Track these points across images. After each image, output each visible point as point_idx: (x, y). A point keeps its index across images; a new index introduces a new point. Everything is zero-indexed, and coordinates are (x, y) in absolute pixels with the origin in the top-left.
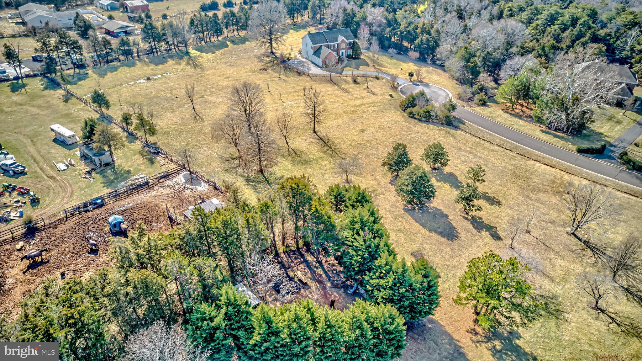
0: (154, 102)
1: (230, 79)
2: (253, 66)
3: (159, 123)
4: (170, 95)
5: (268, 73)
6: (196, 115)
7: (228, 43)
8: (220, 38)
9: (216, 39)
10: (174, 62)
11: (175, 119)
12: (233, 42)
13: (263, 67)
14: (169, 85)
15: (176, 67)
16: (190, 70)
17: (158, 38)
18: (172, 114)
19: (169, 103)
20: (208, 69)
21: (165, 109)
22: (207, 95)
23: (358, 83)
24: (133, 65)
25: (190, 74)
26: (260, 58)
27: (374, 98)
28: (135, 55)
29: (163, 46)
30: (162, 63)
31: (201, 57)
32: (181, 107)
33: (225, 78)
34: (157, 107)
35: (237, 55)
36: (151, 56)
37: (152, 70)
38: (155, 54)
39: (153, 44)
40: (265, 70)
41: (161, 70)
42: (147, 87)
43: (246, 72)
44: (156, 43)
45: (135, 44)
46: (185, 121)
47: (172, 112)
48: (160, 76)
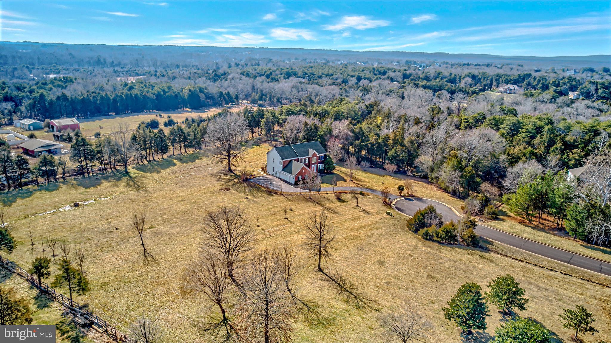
0: (84, 238)
1: (185, 202)
2: (211, 186)
3: (91, 270)
4: (107, 226)
5: (232, 193)
6: (146, 254)
7: (175, 161)
8: (165, 156)
9: (160, 157)
10: (110, 184)
11: (116, 261)
12: (180, 160)
13: (223, 187)
14: (106, 213)
15: (114, 189)
16: (131, 193)
17: (91, 156)
18: (112, 254)
19: (106, 237)
20: (155, 191)
21: (101, 248)
22: (158, 225)
23: (344, 201)
24: (57, 188)
25: (133, 197)
26: (218, 176)
27: (371, 219)
28: (59, 176)
29: (97, 165)
30: (95, 186)
31: (144, 177)
32: (124, 243)
33: (178, 201)
34: (88, 244)
35: (188, 174)
36: (80, 177)
37: (82, 193)
38: (86, 175)
39: (84, 163)
40: (228, 189)
41: (94, 194)
42: (75, 216)
43: (204, 193)
44: (88, 162)
45: (61, 163)
46: (131, 264)
47: (112, 251)
48: (92, 201)
